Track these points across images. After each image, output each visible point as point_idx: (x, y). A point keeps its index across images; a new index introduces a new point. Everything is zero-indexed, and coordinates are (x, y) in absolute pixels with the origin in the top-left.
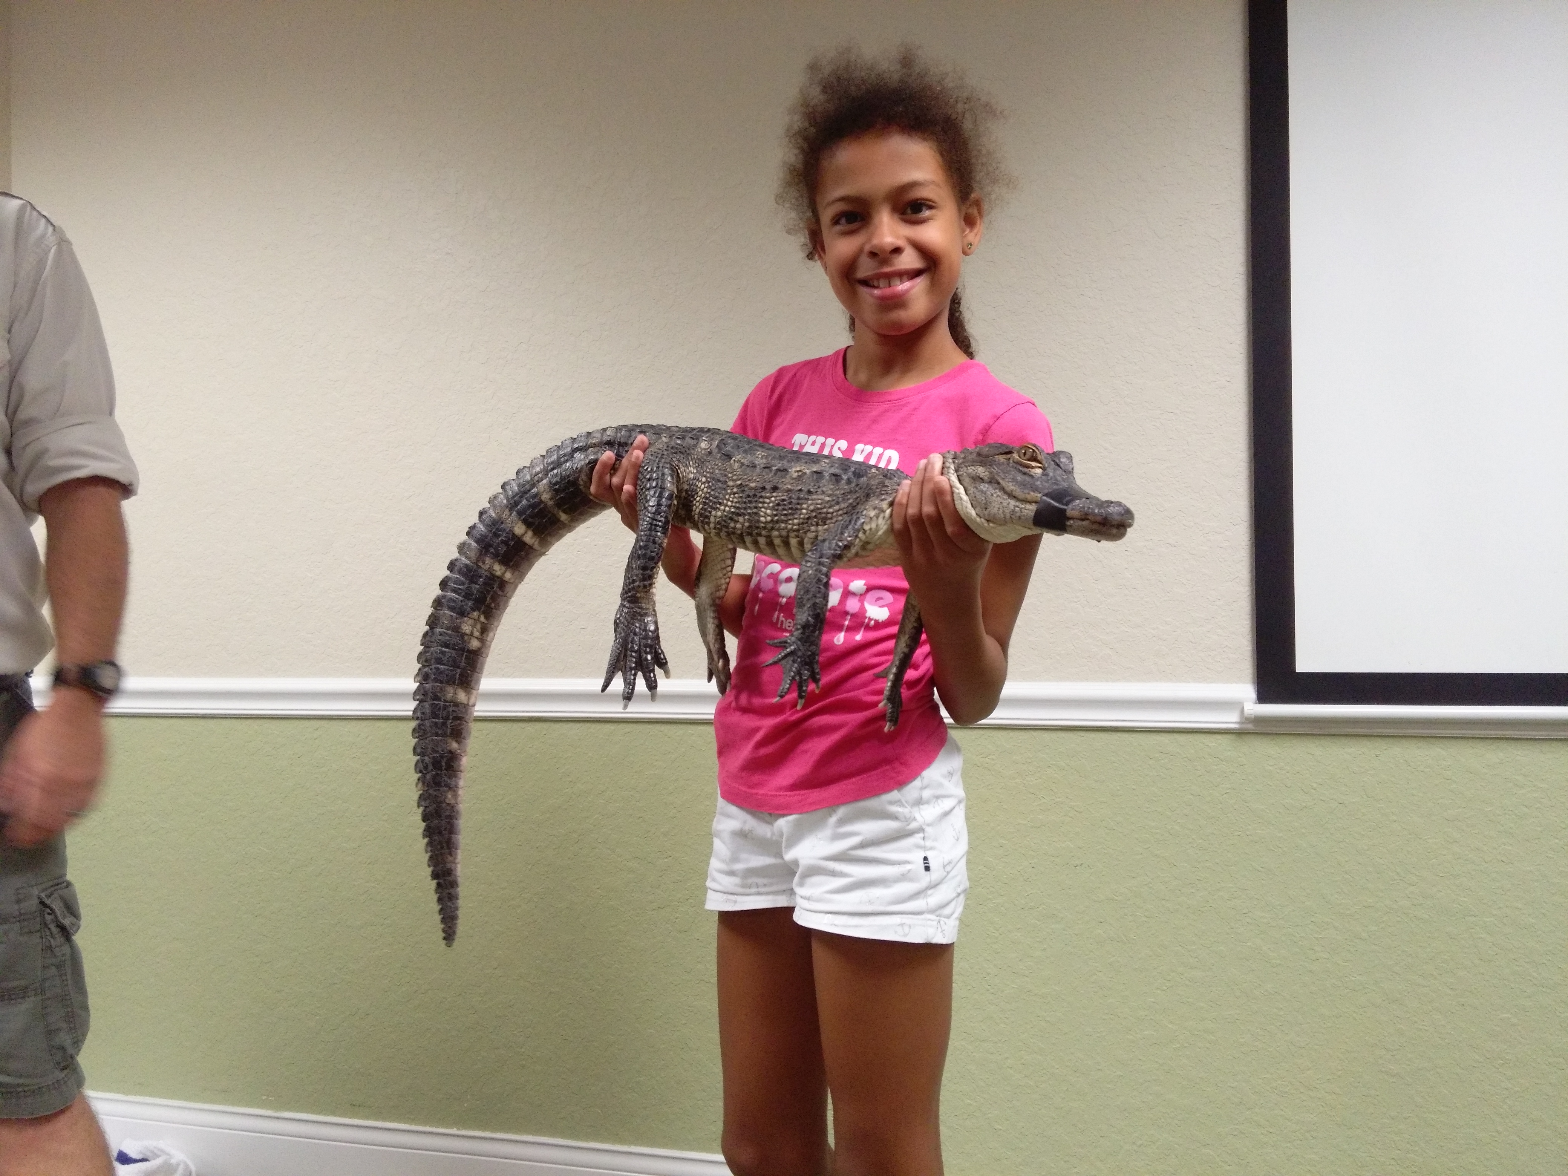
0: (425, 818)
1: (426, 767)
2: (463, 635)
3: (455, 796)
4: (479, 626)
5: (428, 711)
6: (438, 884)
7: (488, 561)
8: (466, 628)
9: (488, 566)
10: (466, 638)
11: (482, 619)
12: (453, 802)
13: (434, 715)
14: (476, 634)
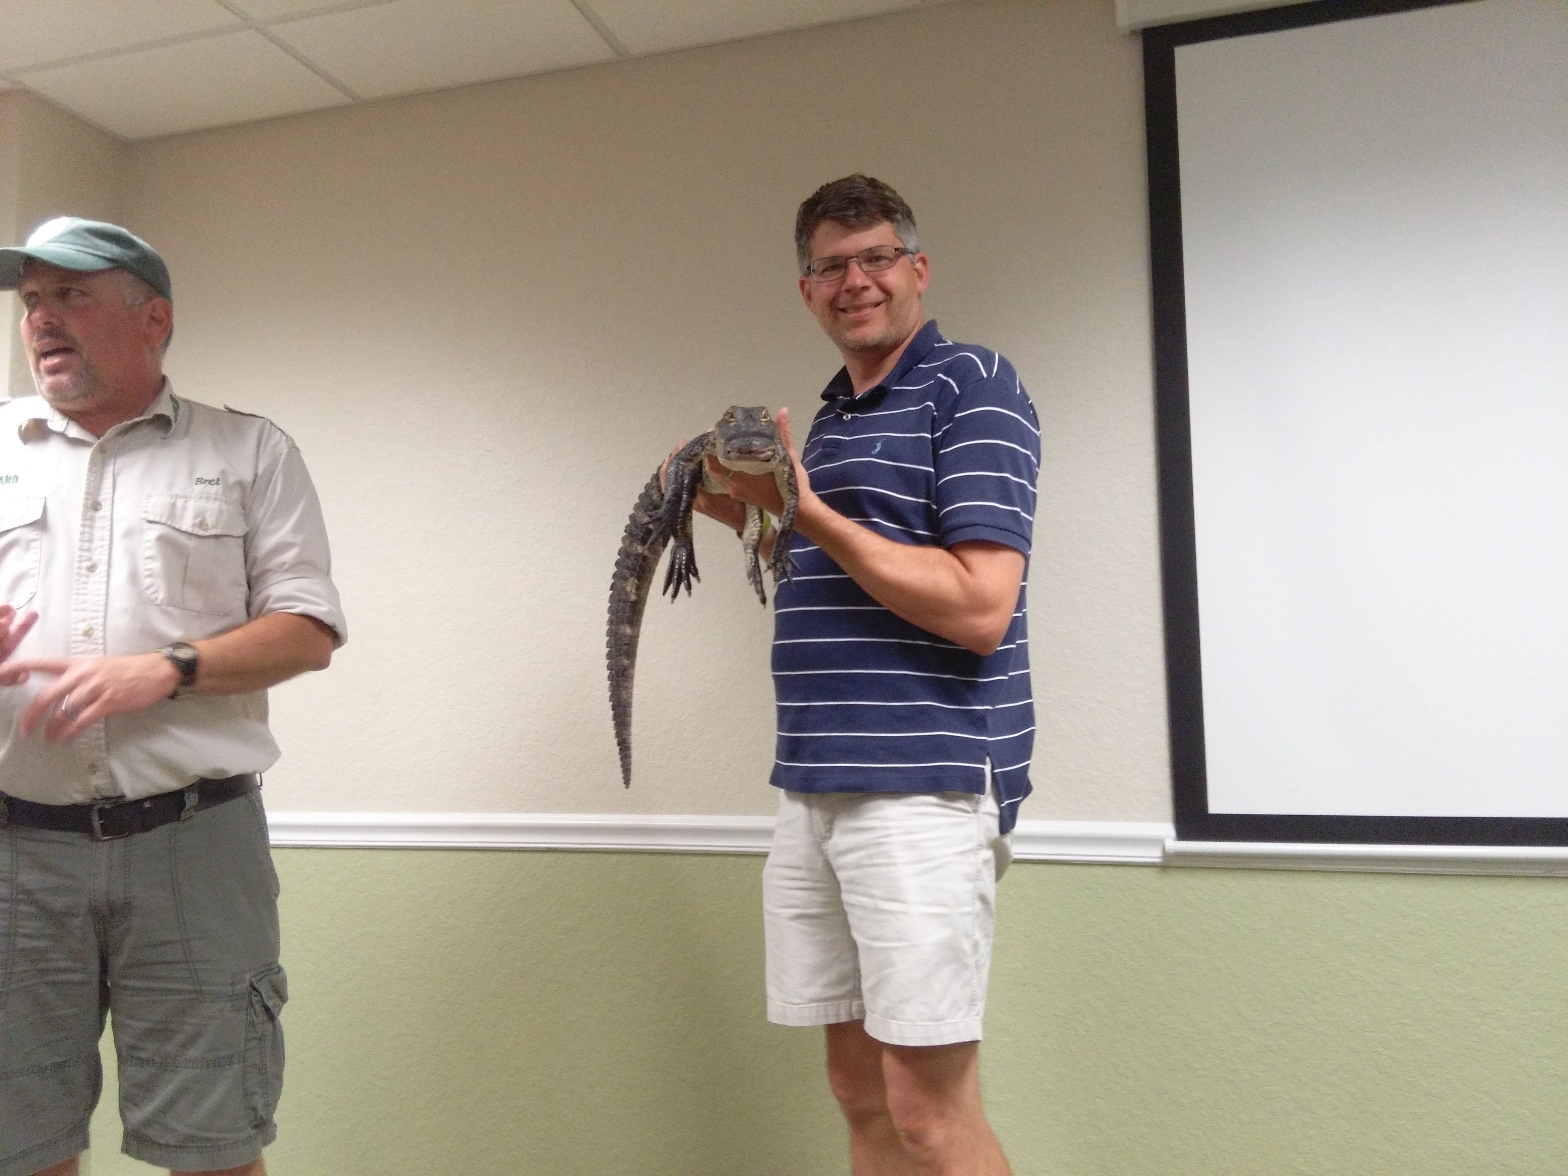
0: (614, 708)
1: (613, 677)
2: (626, 593)
4: (635, 586)
5: (613, 643)
6: (621, 749)
7: (635, 545)
8: (628, 589)
9: (634, 549)
10: (629, 595)
11: (636, 581)
13: (616, 646)
14: (634, 591)
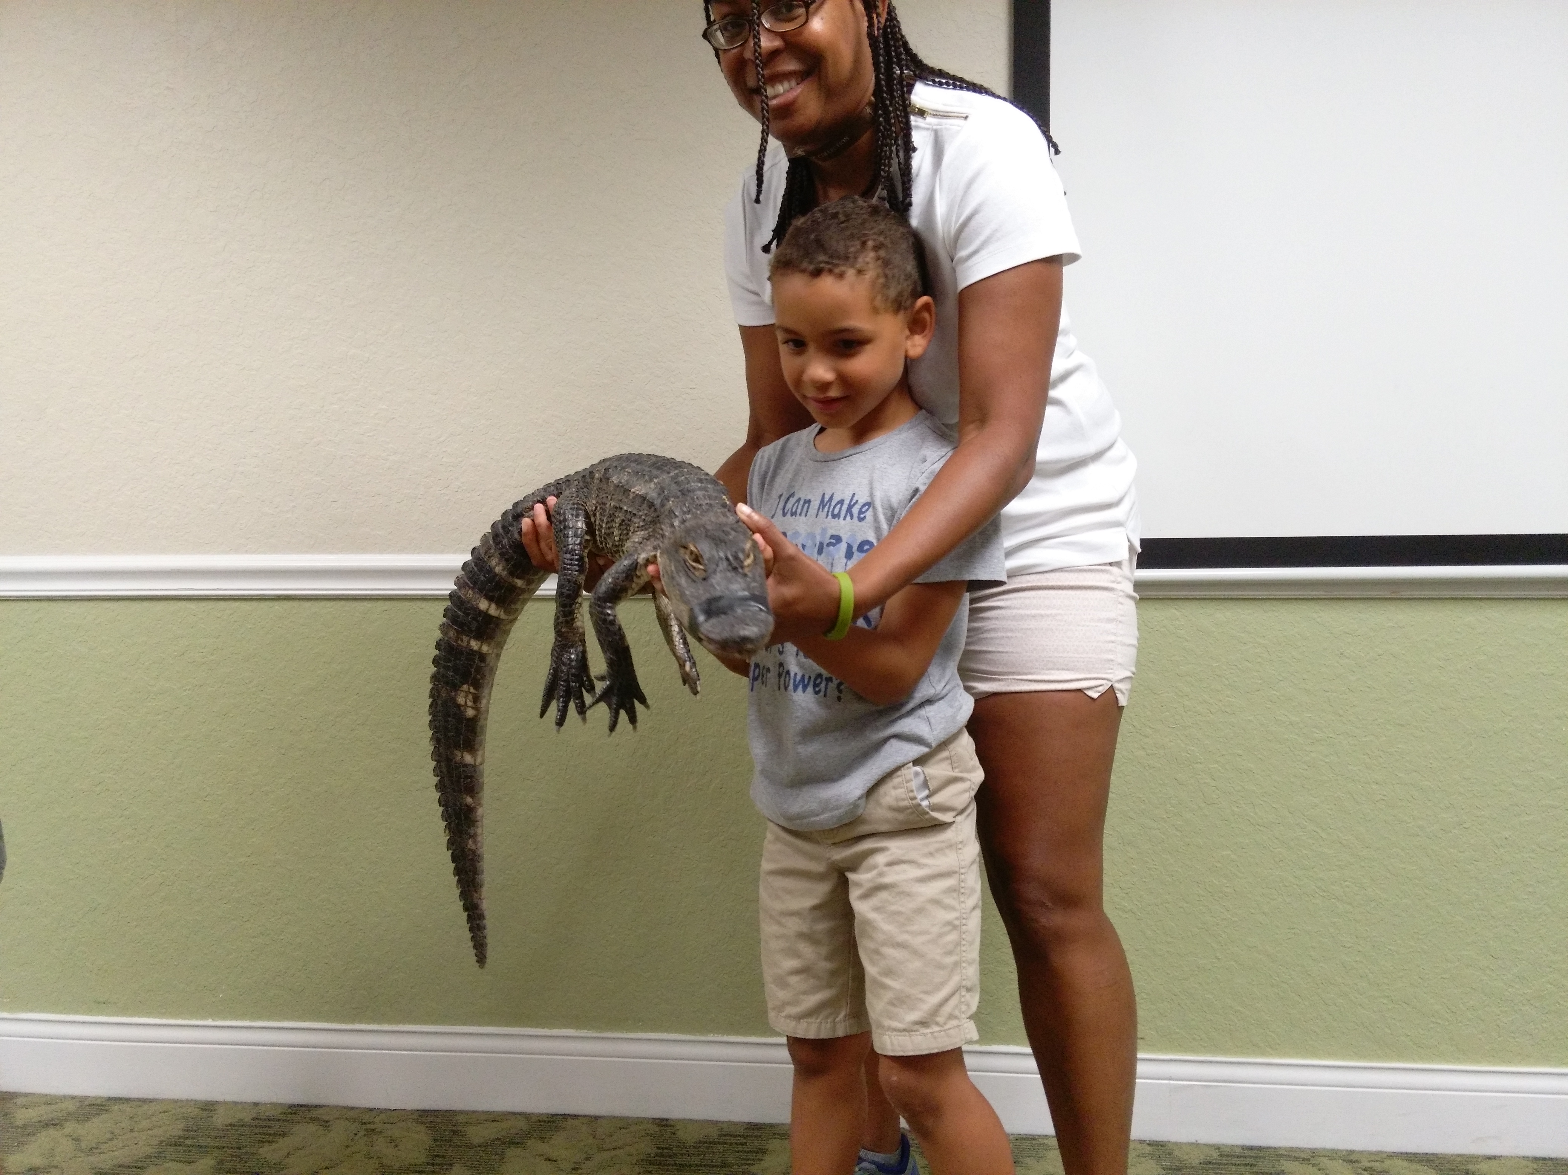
0: (454, 859)
1: (450, 817)
3: (475, 842)
5: (444, 770)
6: (469, 916)
7: (465, 638)
12: (474, 847)
13: (450, 774)
